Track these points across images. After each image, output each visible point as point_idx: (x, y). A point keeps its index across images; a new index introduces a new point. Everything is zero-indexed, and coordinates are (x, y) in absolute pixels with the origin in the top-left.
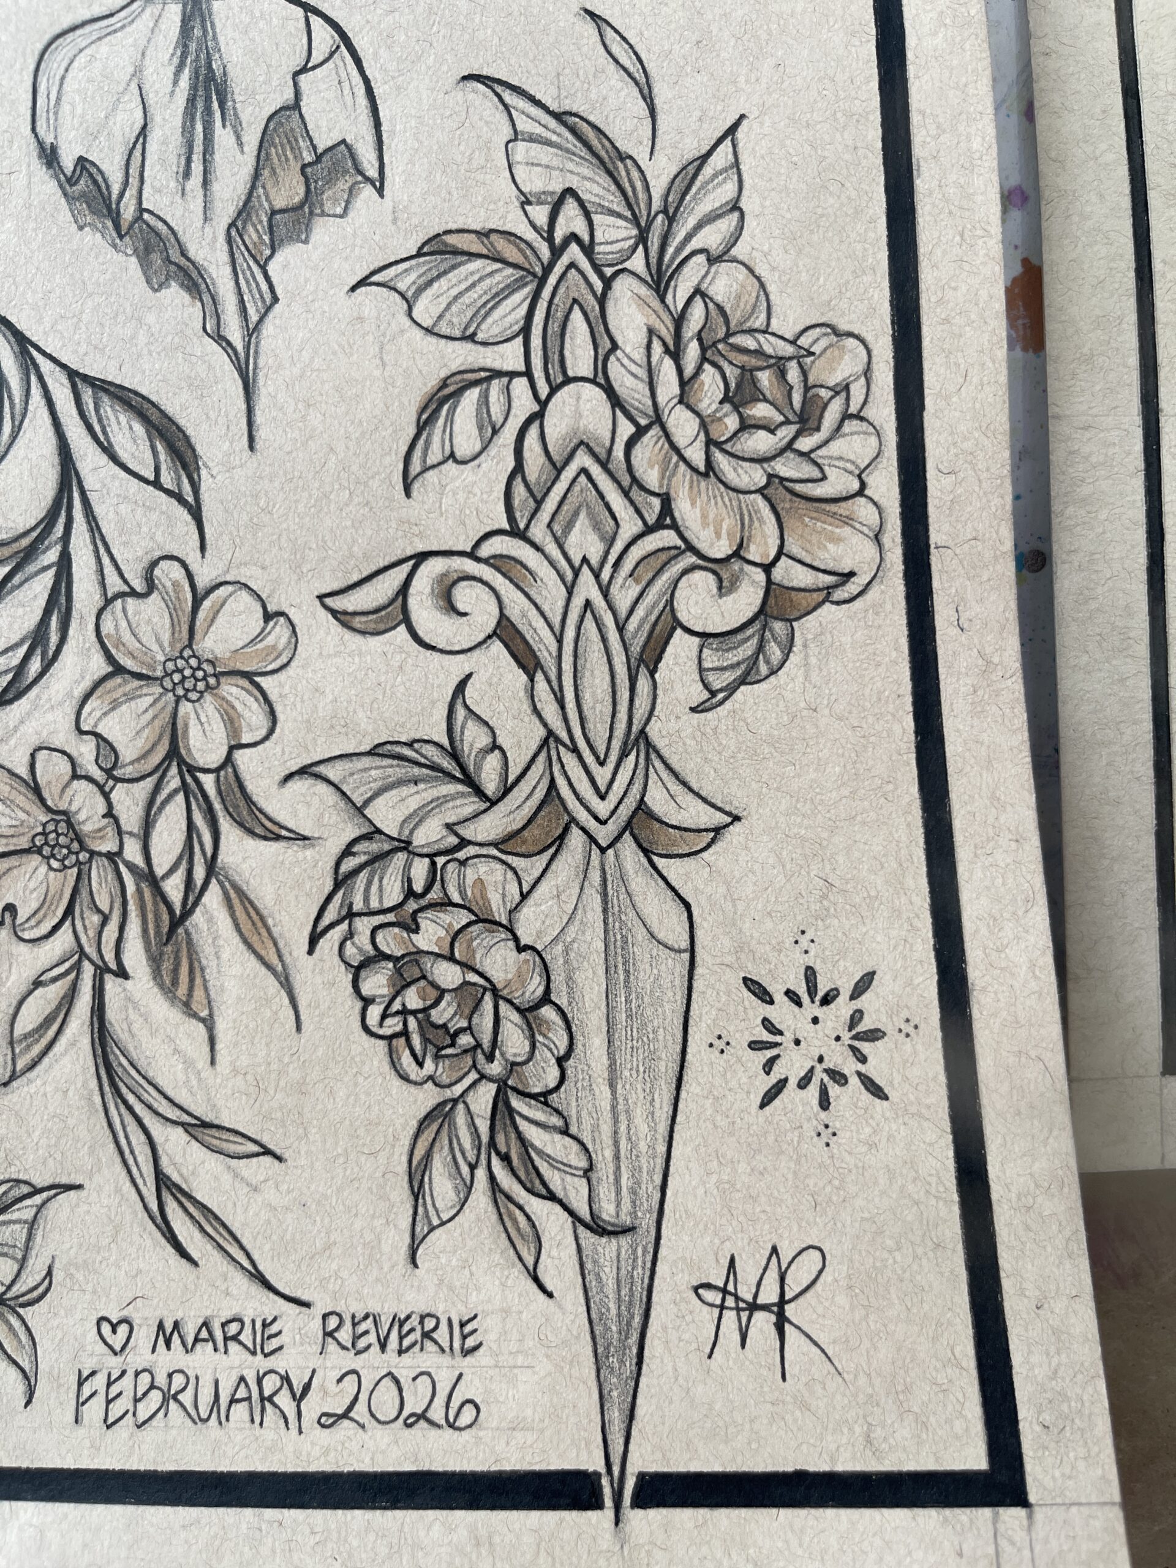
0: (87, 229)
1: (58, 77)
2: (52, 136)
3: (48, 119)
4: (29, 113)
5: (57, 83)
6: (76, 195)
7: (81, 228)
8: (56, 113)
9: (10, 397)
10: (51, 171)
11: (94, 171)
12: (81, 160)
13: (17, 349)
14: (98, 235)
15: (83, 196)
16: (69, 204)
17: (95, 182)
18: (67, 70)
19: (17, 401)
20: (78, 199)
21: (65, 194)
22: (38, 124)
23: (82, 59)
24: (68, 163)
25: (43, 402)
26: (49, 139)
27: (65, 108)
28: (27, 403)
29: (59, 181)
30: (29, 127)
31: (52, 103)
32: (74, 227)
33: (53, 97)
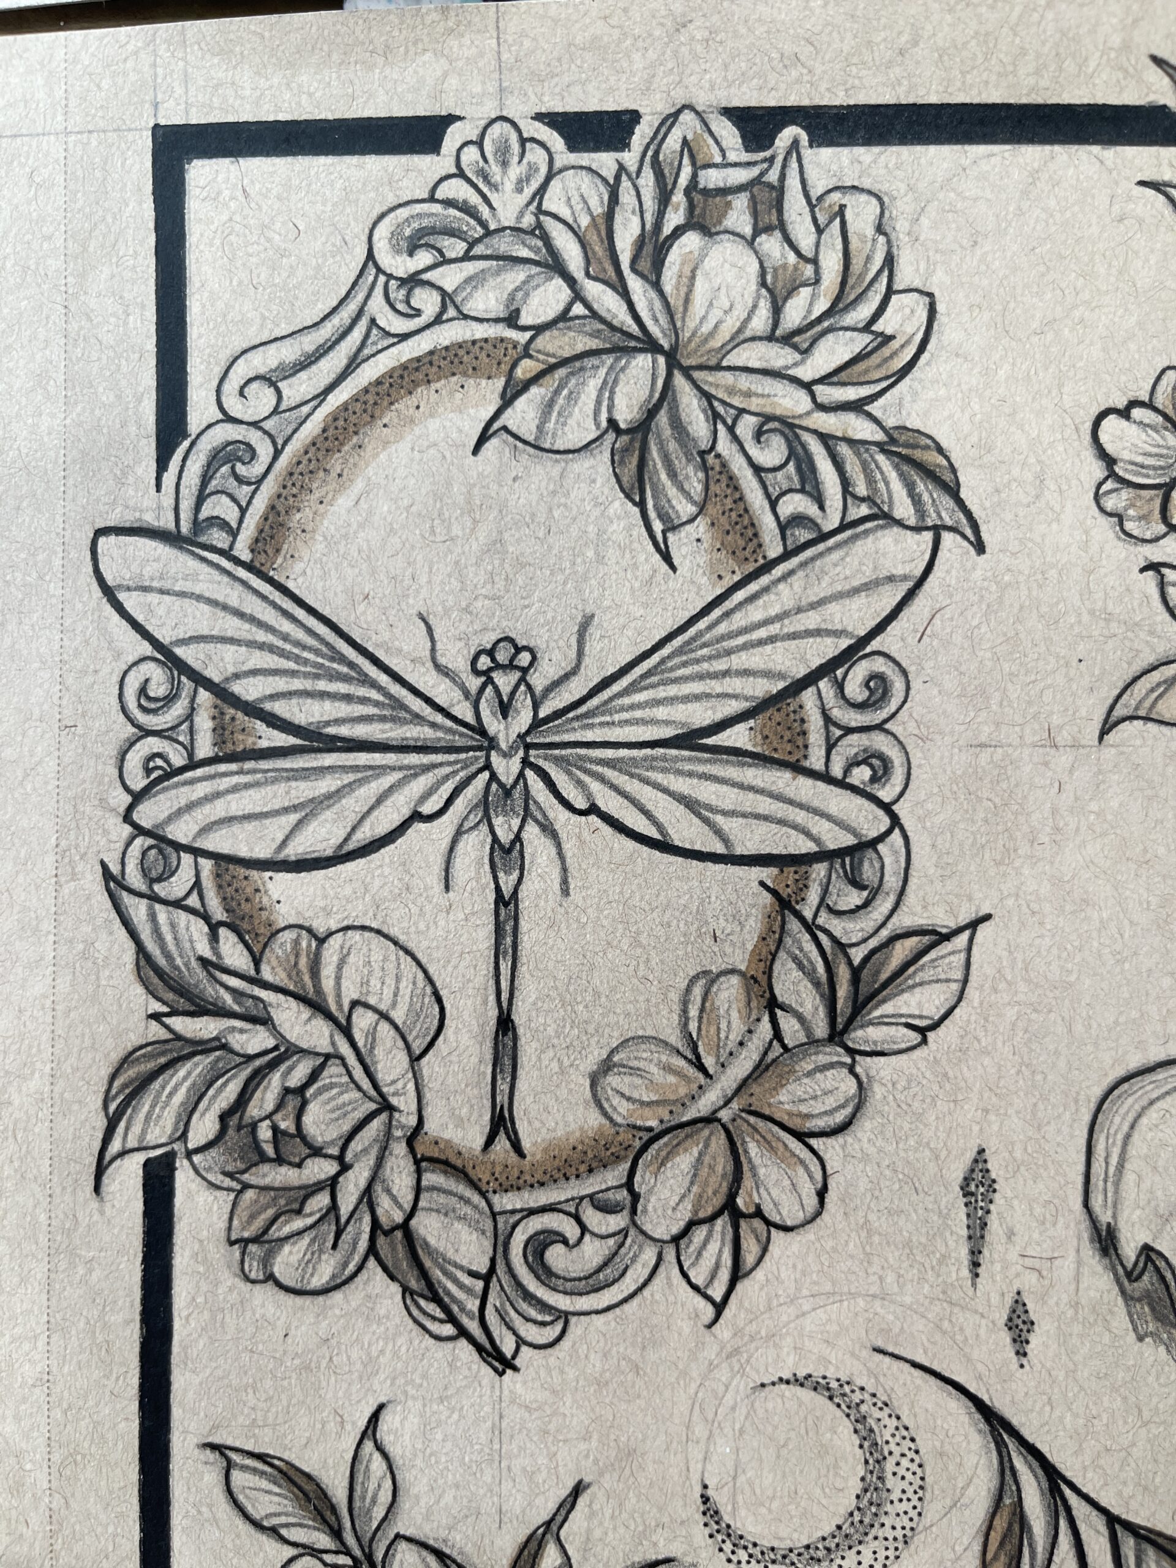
0: (1148, 1340)
1: (1120, 1137)
2: (1109, 1213)
3: (1105, 1190)
4: (1080, 1180)
5: (1119, 1143)
6: (1137, 1295)
7: (1141, 1339)
8: (1117, 1184)
9: (1030, 1545)
10: (1106, 1261)
11: (1161, 1264)
12: (1147, 1250)
13: (1045, 1485)
14: (1162, 1349)
15: (1147, 1297)
16: (1127, 1305)
17: (1163, 1279)
18: (1132, 1127)
19: (1040, 1549)
20: (1139, 1300)
21: (1123, 1292)
22: (1092, 1196)
23: (1153, 1115)
24: (1129, 1251)
25: (1072, 1553)
26: (1105, 1218)
27: (1129, 1178)
28: (1052, 1554)
29: (1116, 1274)
30: (1079, 1200)
31: (1112, 1170)
32: (1132, 1336)
33: (1114, 1160)
